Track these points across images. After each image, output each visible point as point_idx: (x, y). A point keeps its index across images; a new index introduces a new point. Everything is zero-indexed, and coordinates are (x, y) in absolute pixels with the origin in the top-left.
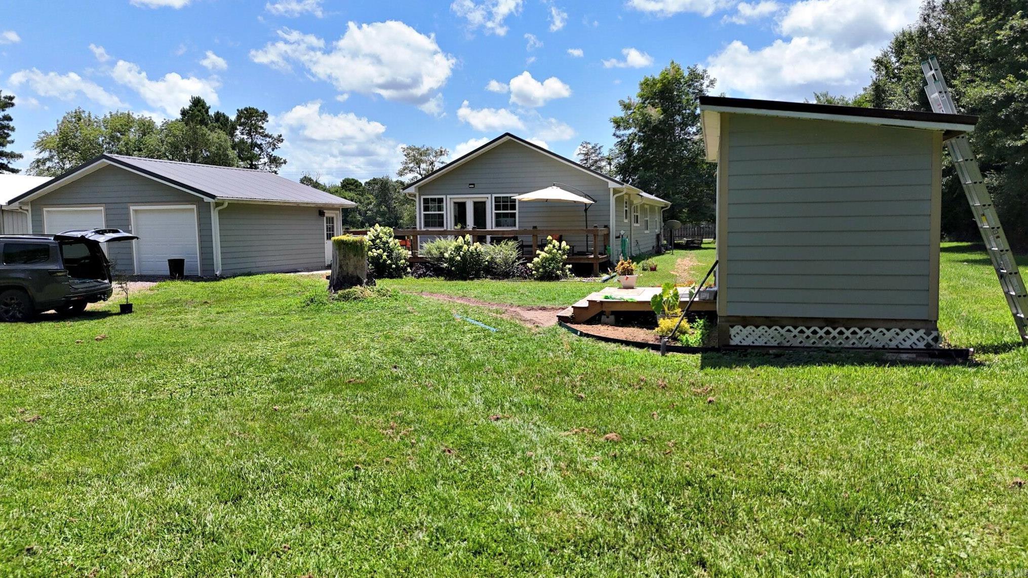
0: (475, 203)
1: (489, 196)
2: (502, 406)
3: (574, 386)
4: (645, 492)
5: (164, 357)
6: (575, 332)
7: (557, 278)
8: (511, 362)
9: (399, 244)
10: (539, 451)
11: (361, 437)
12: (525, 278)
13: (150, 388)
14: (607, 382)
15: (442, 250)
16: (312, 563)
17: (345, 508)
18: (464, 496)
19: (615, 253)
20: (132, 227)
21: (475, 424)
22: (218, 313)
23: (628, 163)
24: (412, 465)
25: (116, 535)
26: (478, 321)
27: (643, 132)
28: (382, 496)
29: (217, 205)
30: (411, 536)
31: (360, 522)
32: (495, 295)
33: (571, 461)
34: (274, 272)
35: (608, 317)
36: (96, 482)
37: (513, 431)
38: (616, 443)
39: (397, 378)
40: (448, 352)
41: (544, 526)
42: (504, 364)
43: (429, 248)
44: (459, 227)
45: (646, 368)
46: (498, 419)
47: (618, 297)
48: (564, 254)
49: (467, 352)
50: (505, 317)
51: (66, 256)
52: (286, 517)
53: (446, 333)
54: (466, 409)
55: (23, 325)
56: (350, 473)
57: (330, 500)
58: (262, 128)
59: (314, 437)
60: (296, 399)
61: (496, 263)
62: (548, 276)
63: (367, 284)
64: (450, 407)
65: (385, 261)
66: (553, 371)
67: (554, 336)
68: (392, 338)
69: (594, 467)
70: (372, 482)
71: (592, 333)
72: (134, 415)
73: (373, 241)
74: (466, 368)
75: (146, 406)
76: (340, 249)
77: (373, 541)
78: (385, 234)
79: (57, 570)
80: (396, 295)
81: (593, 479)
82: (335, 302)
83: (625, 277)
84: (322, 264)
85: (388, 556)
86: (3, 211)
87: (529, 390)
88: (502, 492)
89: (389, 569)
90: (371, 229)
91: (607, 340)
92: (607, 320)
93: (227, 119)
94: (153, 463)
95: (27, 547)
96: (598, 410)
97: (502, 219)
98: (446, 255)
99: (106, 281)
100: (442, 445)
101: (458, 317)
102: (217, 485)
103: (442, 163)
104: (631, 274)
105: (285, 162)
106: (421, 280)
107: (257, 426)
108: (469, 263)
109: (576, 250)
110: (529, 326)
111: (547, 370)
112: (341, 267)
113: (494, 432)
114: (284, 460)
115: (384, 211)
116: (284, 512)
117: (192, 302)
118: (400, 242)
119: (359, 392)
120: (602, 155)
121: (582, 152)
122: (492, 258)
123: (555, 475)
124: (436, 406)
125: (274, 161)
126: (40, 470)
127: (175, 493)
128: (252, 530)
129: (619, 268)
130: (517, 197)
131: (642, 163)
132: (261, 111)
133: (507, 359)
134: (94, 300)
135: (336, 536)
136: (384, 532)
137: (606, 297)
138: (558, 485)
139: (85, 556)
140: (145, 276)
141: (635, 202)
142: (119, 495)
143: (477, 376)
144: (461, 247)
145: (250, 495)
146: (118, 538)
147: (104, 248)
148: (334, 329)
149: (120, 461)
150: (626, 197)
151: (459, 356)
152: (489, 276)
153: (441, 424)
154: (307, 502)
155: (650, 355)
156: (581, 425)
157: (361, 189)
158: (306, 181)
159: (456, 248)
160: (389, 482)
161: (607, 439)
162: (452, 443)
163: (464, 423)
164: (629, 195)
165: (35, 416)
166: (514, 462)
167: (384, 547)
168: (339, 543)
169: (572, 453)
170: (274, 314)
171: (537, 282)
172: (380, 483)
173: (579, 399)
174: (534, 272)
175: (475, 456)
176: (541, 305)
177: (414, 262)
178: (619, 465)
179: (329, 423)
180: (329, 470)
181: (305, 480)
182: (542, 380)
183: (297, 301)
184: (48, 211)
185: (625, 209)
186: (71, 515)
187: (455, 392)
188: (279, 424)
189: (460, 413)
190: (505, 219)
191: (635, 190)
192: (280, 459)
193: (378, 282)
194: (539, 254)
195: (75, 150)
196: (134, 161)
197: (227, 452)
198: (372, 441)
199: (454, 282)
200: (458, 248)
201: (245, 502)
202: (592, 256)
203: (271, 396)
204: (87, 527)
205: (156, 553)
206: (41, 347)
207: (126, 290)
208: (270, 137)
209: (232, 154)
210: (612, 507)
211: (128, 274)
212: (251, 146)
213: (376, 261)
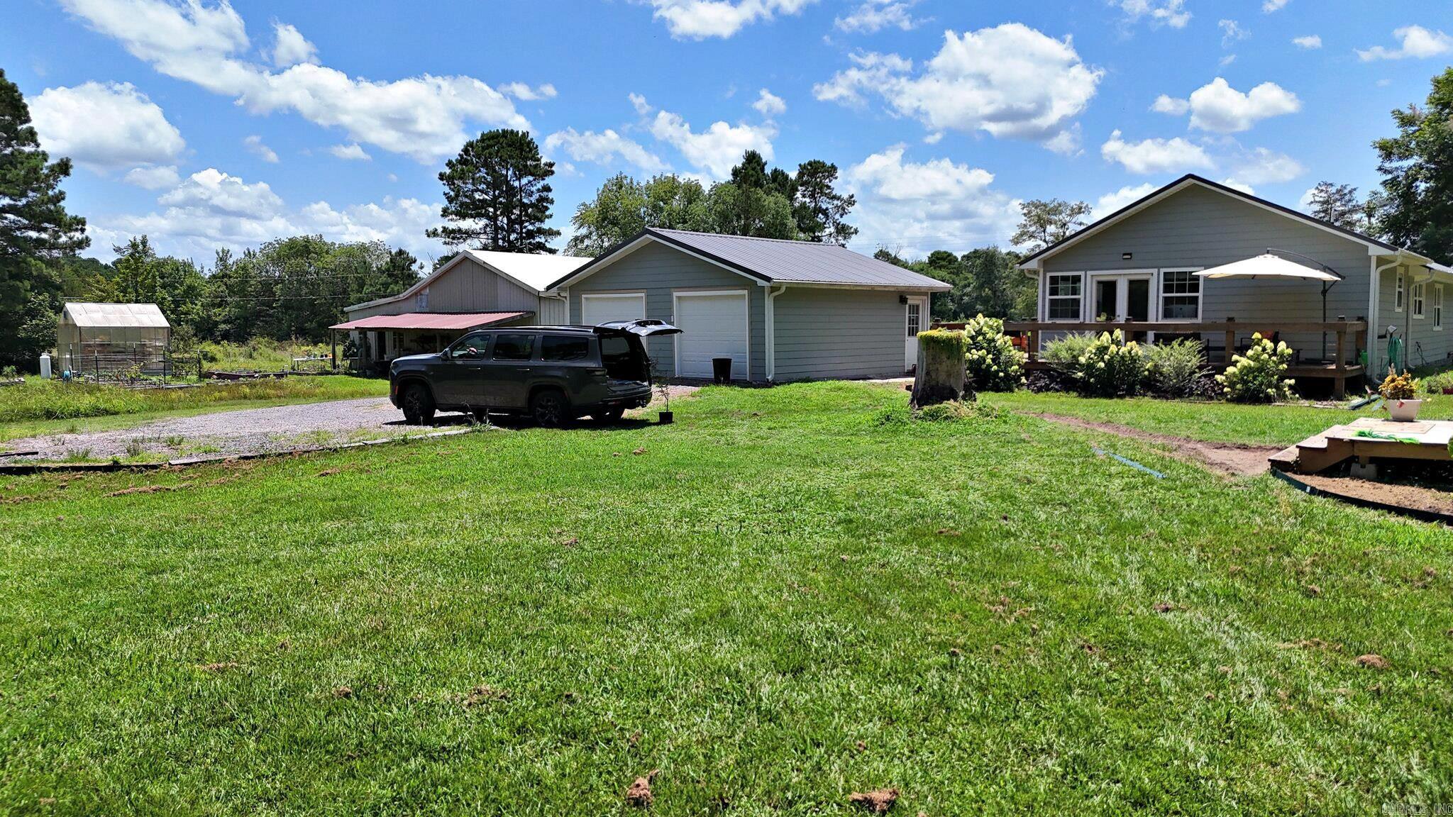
0: (1131, 282)
1: (1155, 271)
2: (1175, 591)
3: (1300, 573)
4: (1435, 758)
5: (707, 479)
6: (1302, 487)
7: (1268, 400)
8: (1189, 526)
9: (1010, 343)
10: (1240, 668)
11: (958, 611)
12: (1211, 398)
13: (693, 517)
14: (1361, 572)
15: (1075, 353)
16: (896, 773)
17: (939, 705)
18: (1115, 716)
19: (1377, 362)
20: (675, 318)
21: (1131, 613)
22: (769, 429)
23: (1405, 215)
24: (1033, 660)
25: (659, 694)
26: (1132, 460)
27: (1435, 163)
28: (990, 697)
29: (773, 289)
30: (1034, 760)
31: (961, 729)
32: (1160, 422)
33: (1297, 690)
34: (839, 379)
35: (1363, 467)
36: (636, 626)
37: (1192, 632)
38: (1380, 671)
39: (1008, 535)
40: (1085, 503)
41: (1248, 783)
42: (1176, 528)
43: (1054, 349)
44: (1103, 318)
45: (1436, 554)
46: (1167, 610)
47: (1385, 435)
48: (1282, 363)
49: (1115, 506)
50: (1177, 456)
51: (605, 352)
52: (860, 706)
53: (1083, 475)
54: (1115, 589)
55: (559, 432)
56: (944, 659)
57: (918, 692)
58: (828, 187)
59: (894, 600)
60: (870, 548)
61: (1161, 374)
62: (1250, 394)
63: (964, 398)
64: (1089, 584)
65: (989, 366)
66: (1263, 546)
67: (1264, 491)
68: (1000, 476)
69: (1339, 703)
70: (975, 675)
71: (1333, 491)
72: (677, 549)
73: (972, 338)
74: (1114, 529)
75: (690, 539)
76: (928, 349)
77: (980, 759)
78: (991, 327)
79: (597, 725)
80: (1006, 416)
81: (1337, 723)
82: (919, 422)
83: (1397, 402)
84: (900, 370)
85: (1002, 784)
86: (540, 298)
87: (1219, 572)
88: (1177, 720)
89: (1003, 802)
90: (972, 321)
91: (1361, 503)
92: (1361, 471)
93: (787, 176)
94: (698, 611)
95: (566, 693)
96: (1346, 614)
97: (1175, 307)
98: (1082, 360)
99: (646, 384)
100: (1078, 637)
101: (1101, 452)
102: (773, 650)
103: (1081, 224)
104: (1410, 397)
105: (856, 232)
106: (1041, 396)
107: (820, 578)
108: (1119, 373)
109: (1303, 356)
110: (1219, 472)
111: (1251, 543)
112: (928, 373)
113: (1161, 629)
114: (855, 627)
115: (987, 296)
116: (857, 697)
117: (738, 413)
118: (1013, 340)
119: (954, 548)
120: (1354, 203)
121: (1317, 199)
122: (1156, 366)
123: (1267, 707)
124: (1068, 581)
125: (843, 231)
126: (577, 603)
127: (724, 652)
128: (819, 714)
129: (1386, 387)
130: (1202, 273)
131: (1431, 214)
132: (829, 164)
133: (1182, 522)
134: (632, 406)
135: (927, 742)
136: (994, 748)
137: (1362, 434)
138: (1274, 722)
139: (626, 714)
140: (687, 379)
141: (1417, 278)
142: (662, 645)
143: (1131, 542)
144: (1107, 348)
145: (814, 668)
146: (661, 697)
147: (644, 342)
148: (917, 458)
149: (663, 603)
150: (1401, 270)
151: (1102, 510)
152: (1150, 393)
153: (1077, 606)
154: (886, 689)
155: (1444, 533)
156: (1313, 636)
157: (956, 265)
158: (883, 255)
159: (1098, 349)
160: (1000, 679)
161: (1363, 663)
162: (1095, 637)
163: (1112, 611)
164: (1407, 267)
165: (573, 539)
166: (1196, 678)
167: (996, 769)
168: (932, 753)
169: (1298, 677)
170: (839, 433)
171: (1231, 405)
172: (988, 679)
173: (1310, 594)
174: (1226, 390)
175: (1132, 661)
176: (1240, 442)
177: (1031, 368)
178: (1386, 706)
179: (914, 586)
180: (915, 650)
181: (884, 658)
182: (1243, 558)
183: (869, 418)
184: (586, 298)
185: (1398, 289)
186: (611, 662)
187: (1098, 563)
188: (848, 580)
189: (1106, 594)
190: (1180, 306)
191: (1418, 259)
192: (850, 626)
193: (979, 396)
194: (1237, 361)
195: (615, 224)
196: (678, 235)
197: (784, 608)
198: (975, 618)
199: (1093, 401)
200: (1102, 350)
201: (807, 676)
202: (1333, 367)
203: (837, 541)
204: (628, 678)
205: (703, 723)
206: (578, 459)
207: (666, 395)
208: (839, 198)
209: (792, 222)
210: (1371, 772)
211: (669, 375)
212: (815, 212)
213: (976, 366)
